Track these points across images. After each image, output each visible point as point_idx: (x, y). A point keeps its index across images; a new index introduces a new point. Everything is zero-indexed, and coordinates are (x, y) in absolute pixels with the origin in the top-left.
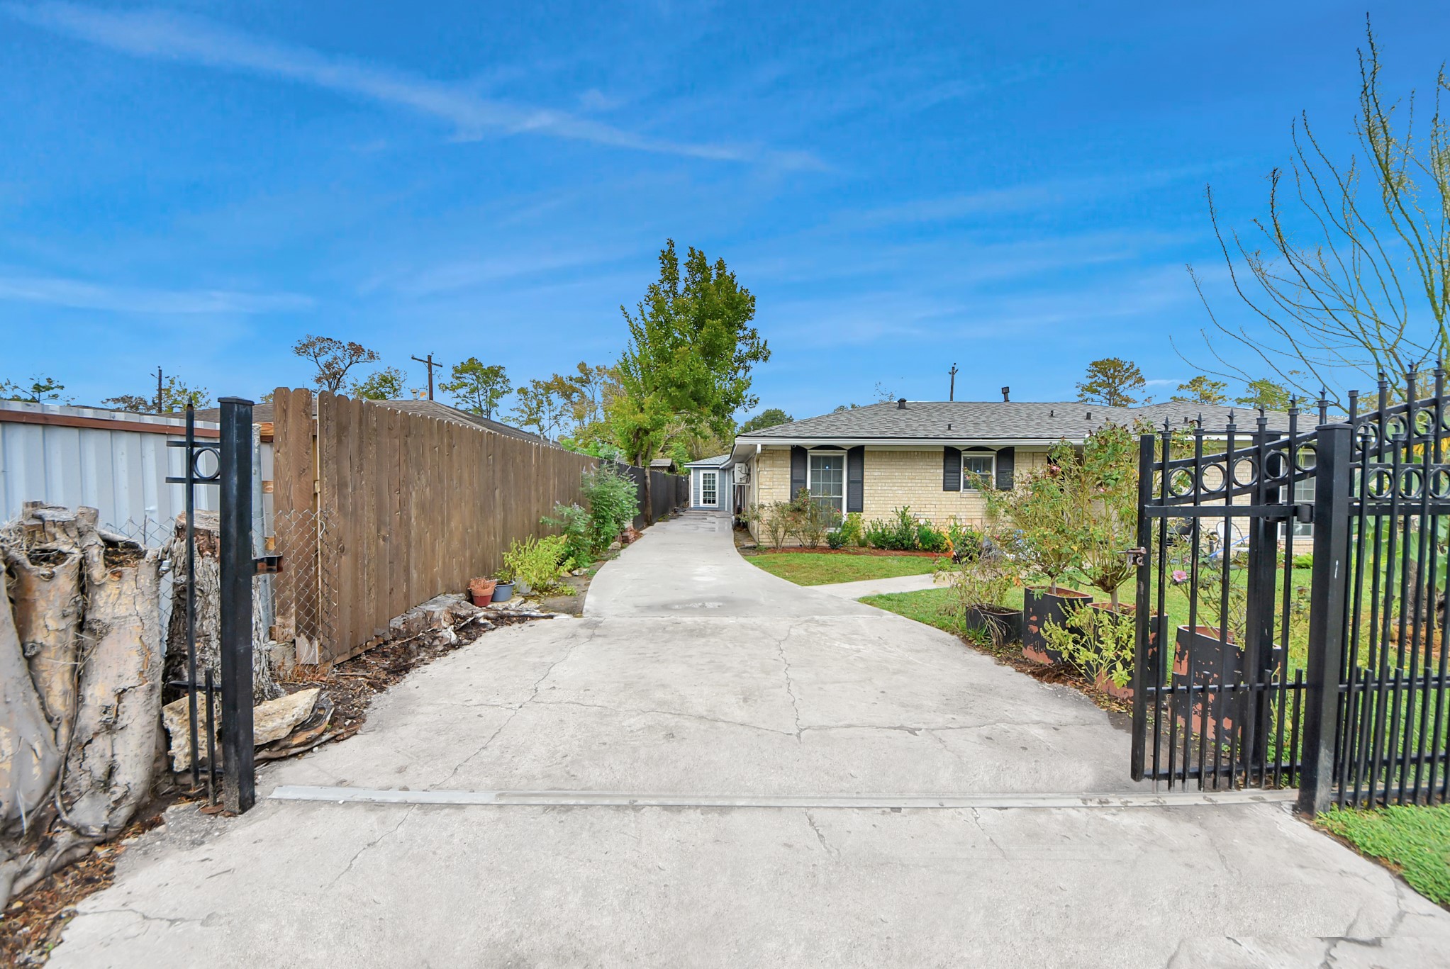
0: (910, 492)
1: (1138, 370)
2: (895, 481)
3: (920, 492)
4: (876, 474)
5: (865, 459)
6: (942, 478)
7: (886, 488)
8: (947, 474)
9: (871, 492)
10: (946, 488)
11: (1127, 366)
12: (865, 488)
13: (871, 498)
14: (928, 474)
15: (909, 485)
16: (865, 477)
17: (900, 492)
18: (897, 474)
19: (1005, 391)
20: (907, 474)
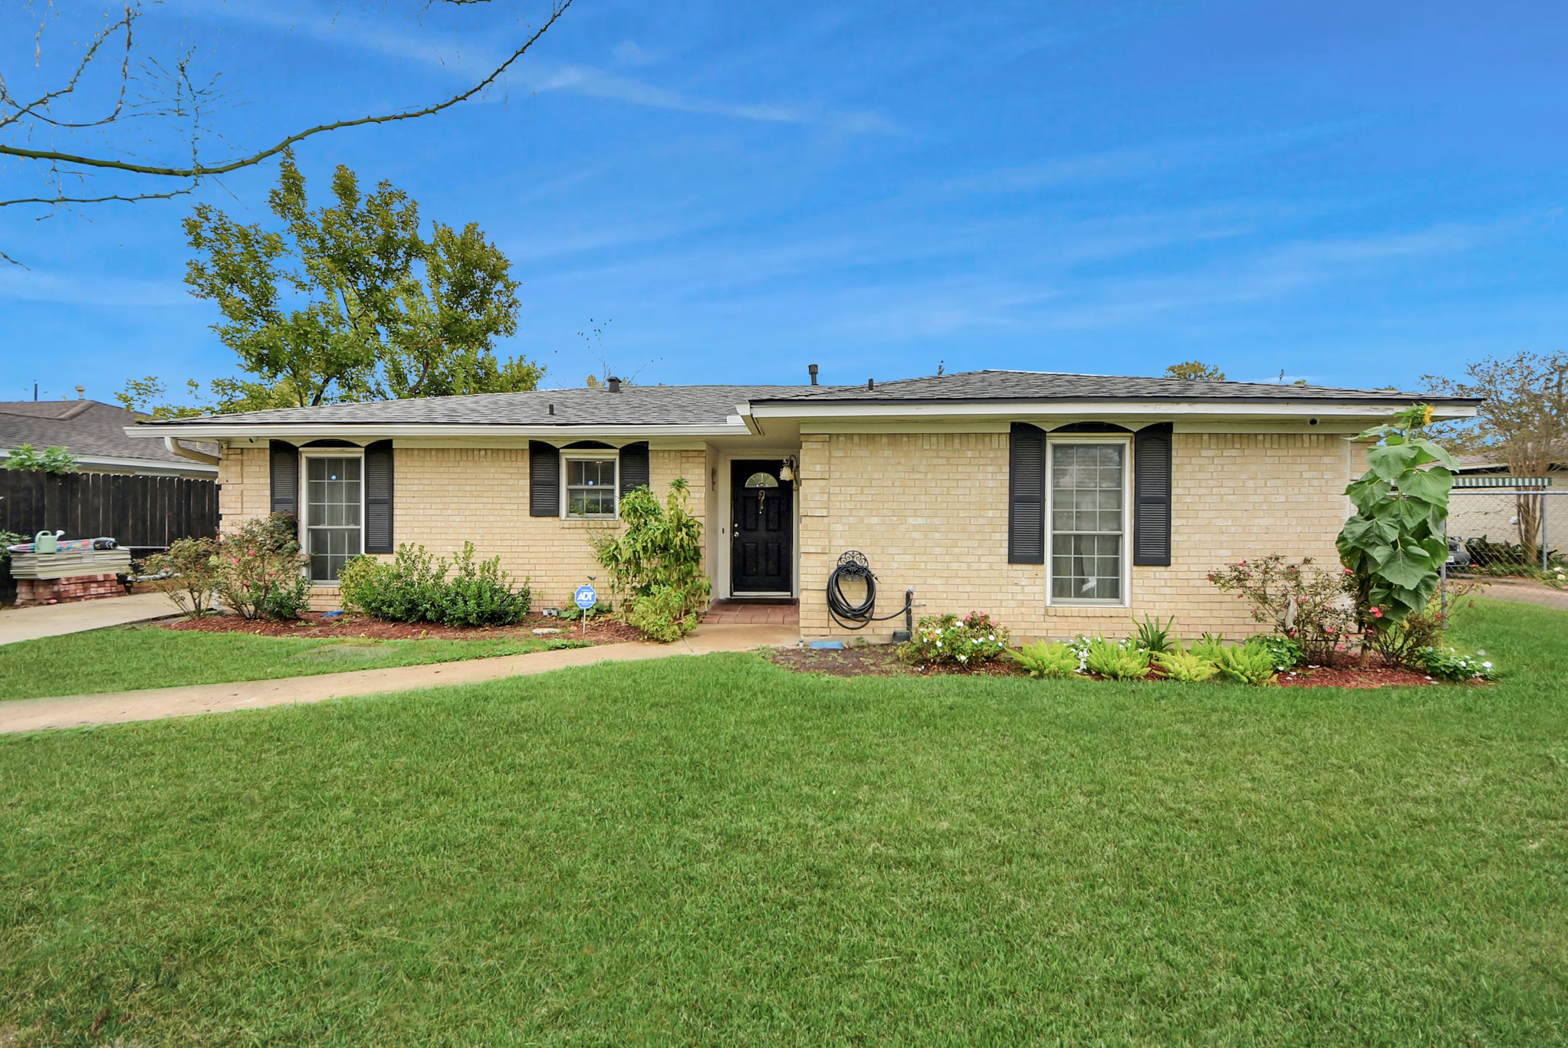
0: (475, 518)
1: (1223, 375)
2: (448, 500)
3: (492, 518)
4: (415, 488)
5: (396, 463)
6: (528, 494)
7: (432, 512)
8: (536, 488)
9: (408, 518)
10: (535, 512)
11: (1210, 370)
12: (396, 512)
13: (407, 530)
14: (504, 488)
15: (472, 506)
16: (396, 494)
17: (457, 519)
18: (450, 488)
19: (813, 370)
20: (468, 488)
